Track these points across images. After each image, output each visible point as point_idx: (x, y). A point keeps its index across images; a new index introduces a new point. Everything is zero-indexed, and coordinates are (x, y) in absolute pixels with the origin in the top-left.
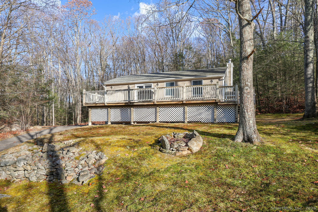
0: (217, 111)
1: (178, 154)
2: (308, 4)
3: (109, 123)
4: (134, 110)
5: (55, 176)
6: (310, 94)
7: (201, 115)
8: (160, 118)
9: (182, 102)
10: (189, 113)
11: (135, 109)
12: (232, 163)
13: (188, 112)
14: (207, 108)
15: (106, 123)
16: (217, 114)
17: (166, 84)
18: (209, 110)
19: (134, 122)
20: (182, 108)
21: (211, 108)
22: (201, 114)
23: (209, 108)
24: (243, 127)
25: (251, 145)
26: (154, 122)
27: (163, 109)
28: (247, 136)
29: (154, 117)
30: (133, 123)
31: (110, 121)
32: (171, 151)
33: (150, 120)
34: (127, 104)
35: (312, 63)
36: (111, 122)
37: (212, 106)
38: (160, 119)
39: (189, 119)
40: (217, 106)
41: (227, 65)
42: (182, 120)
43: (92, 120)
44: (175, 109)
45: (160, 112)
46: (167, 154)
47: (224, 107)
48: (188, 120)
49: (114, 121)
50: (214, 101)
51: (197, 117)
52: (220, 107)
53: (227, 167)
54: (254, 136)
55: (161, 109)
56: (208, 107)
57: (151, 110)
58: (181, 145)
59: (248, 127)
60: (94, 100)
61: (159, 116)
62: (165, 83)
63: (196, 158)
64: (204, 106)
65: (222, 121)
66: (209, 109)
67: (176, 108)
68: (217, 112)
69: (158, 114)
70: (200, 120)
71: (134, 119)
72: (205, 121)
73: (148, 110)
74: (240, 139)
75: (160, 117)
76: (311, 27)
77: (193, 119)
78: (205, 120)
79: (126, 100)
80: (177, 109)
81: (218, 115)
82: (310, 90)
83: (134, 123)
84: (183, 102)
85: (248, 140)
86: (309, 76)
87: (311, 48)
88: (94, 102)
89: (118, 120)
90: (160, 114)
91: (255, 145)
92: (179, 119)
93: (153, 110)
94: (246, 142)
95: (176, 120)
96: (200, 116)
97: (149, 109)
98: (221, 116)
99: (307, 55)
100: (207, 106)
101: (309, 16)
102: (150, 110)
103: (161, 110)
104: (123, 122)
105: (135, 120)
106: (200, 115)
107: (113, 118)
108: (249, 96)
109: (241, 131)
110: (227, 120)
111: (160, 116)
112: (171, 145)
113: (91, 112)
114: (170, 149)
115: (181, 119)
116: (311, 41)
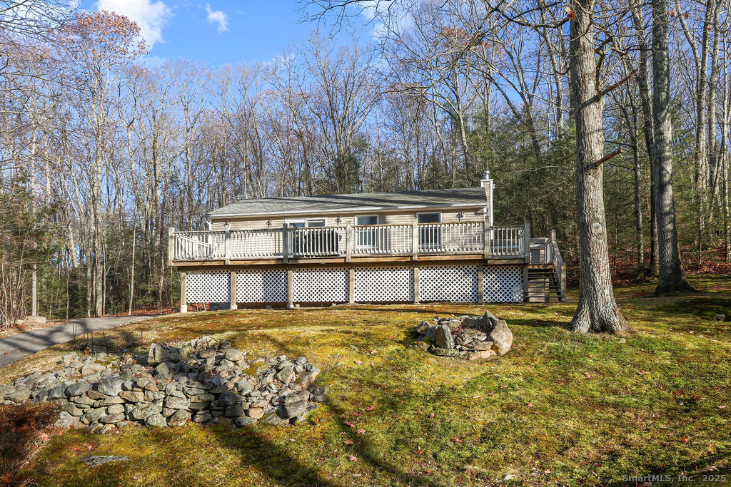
0: (484, 277)
1: (473, 357)
2: (659, 69)
3: (234, 307)
4: (295, 276)
5: (217, 410)
6: (669, 245)
7: (450, 287)
8: (356, 295)
9: (409, 259)
10: (423, 283)
11: (297, 274)
12: (596, 370)
13: (421, 281)
14: (461, 271)
15: (227, 305)
16: (484, 284)
17: (359, 219)
18: (466, 276)
19: (294, 304)
20: (408, 272)
21: (470, 271)
22: (450, 285)
23: (466, 271)
24: (590, 304)
25: (613, 337)
26: (342, 302)
27: (364, 273)
28: (599, 319)
29: (343, 291)
30: (292, 306)
31: (236, 301)
32: (456, 352)
33: (334, 299)
34: (280, 262)
35: (672, 184)
36: (237, 303)
37: (474, 268)
38: (358, 297)
39: (423, 296)
40: (484, 269)
41: (482, 183)
42: (408, 299)
43: (189, 299)
44: (392, 275)
45: (358, 280)
46: (448, 358)
47: (503, 271)
48: (421, 299)
49: (245, 300)
50: (480, 257)
51: (441, 292)
52: (489, 271)
53: (589, 376)
54: (616, 319)
55: (360, 273)
56: (464, 269)
57: (336, 276)
58: (479, 338)
59: (601, 303)
60: (190, 254)
61: (355, 288)
62: (356, 218)
63: (516, 364)
64: (457, 267)
65: (494, 300)
66: (466, 273)
67: (394, 273)
68: (485, 280)
69: (352, 284)
70: (448, 298)
71: (295, 298)
72: (457, 300)
73: (328, 276)
74: (584, 327)
75: (358, 293)
76: (666, 114)
77: (432, 296)
78: (457, 298)
79: (277, 252)
80: (396, 275)
81: (487, 286)
82: (670, 236)
83: (295, 306)
84: (411, 259)
85: (603, 327)
86: (667, 209)
87: (668, 154)
88: (191, 256)
89: (255, 298)
90: (358, 284)
91: (621, 337)
92: (401, 297)
93: (341, 276)
94: (597, 331)
95: (394, 299)
96: (448, 289)
97: (330, 274)
98: (491, 289)
99: (662, 169)
100: (461, 267)
101: (663, 93)
102: (332, 276)
103: (358, 275)
104: (268, 303)
105: (297, 300)
106: (448, 287)
107: (243, 294)
108: (601, 241)
109: (586, 311)
110: (506, 297)
111: (358, 288)
112: (455, 340)
113: (187, 281)
114: (455, 348)
115: (405, 296)
116: (668, 142)
